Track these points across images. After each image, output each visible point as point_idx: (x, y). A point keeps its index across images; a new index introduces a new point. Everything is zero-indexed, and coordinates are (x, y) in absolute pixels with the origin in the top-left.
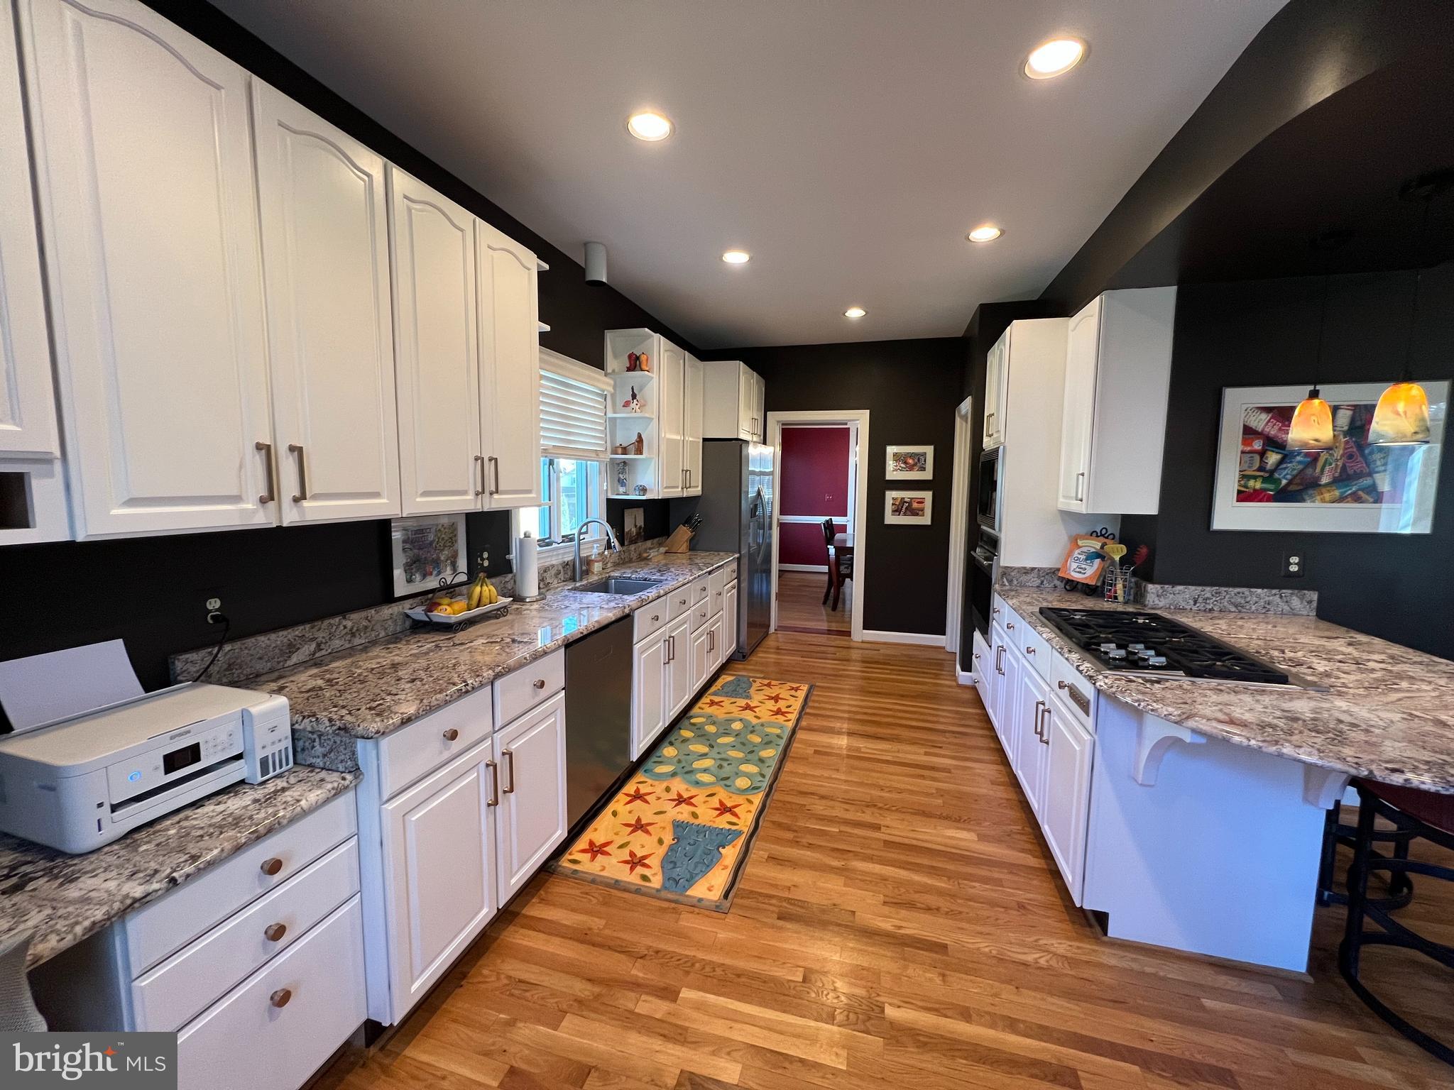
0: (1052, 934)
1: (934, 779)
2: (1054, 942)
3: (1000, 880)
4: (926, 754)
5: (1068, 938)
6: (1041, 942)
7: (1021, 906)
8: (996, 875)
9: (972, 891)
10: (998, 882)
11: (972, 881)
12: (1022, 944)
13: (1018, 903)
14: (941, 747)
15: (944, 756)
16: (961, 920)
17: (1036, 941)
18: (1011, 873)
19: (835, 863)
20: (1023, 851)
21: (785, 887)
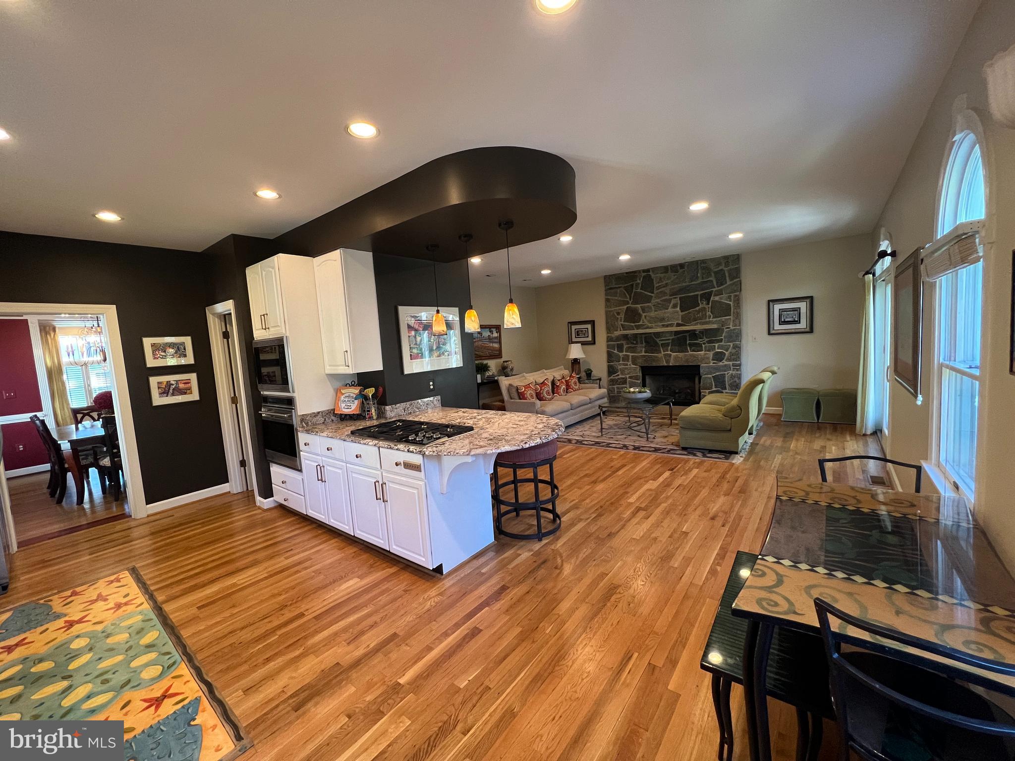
0: (425, 591)
1: (306, 568)
2: (428, 593)
3: (388, 588)
4: (287, 558)
5: (432, 588)
6: (425, 597)
7: (405, 591)
8: (384, 588)
9: (381, 603)
10: (387, 590)
11: (377, 598)
12: (420, 604)
13: (404, 591)
14: (292, 550)
15: (299, 553)
16: (390, 617)
17: (424, 598)
18: (389, 582)
19: (297, 653)
20: (384, 569)
21: (280, 693)
